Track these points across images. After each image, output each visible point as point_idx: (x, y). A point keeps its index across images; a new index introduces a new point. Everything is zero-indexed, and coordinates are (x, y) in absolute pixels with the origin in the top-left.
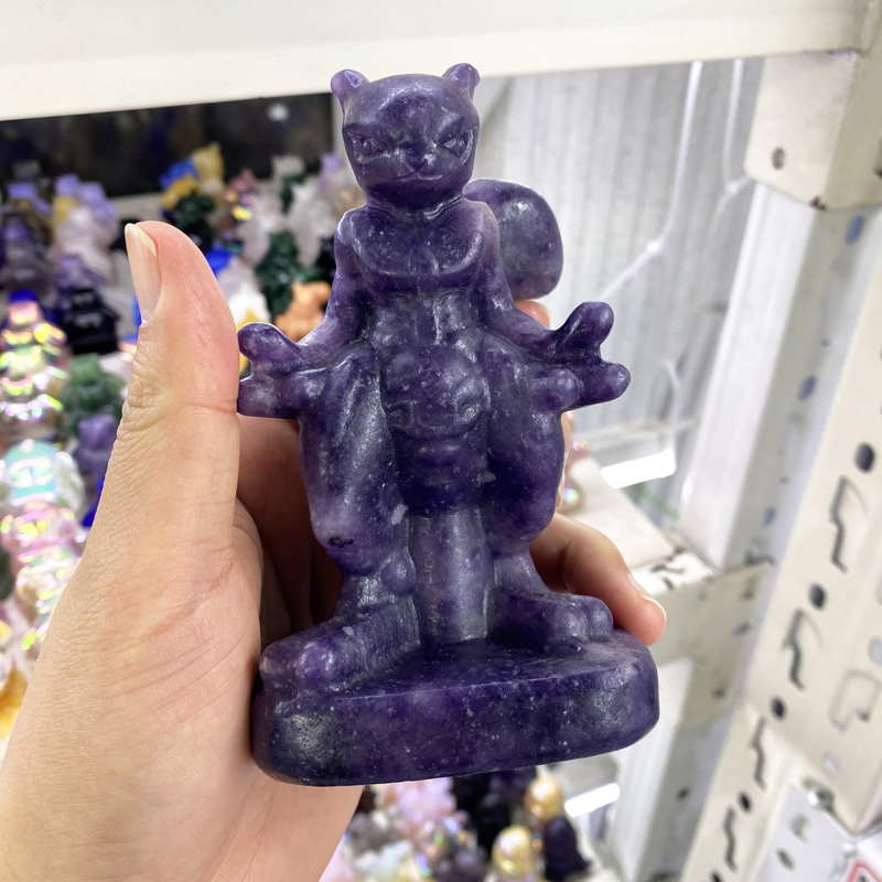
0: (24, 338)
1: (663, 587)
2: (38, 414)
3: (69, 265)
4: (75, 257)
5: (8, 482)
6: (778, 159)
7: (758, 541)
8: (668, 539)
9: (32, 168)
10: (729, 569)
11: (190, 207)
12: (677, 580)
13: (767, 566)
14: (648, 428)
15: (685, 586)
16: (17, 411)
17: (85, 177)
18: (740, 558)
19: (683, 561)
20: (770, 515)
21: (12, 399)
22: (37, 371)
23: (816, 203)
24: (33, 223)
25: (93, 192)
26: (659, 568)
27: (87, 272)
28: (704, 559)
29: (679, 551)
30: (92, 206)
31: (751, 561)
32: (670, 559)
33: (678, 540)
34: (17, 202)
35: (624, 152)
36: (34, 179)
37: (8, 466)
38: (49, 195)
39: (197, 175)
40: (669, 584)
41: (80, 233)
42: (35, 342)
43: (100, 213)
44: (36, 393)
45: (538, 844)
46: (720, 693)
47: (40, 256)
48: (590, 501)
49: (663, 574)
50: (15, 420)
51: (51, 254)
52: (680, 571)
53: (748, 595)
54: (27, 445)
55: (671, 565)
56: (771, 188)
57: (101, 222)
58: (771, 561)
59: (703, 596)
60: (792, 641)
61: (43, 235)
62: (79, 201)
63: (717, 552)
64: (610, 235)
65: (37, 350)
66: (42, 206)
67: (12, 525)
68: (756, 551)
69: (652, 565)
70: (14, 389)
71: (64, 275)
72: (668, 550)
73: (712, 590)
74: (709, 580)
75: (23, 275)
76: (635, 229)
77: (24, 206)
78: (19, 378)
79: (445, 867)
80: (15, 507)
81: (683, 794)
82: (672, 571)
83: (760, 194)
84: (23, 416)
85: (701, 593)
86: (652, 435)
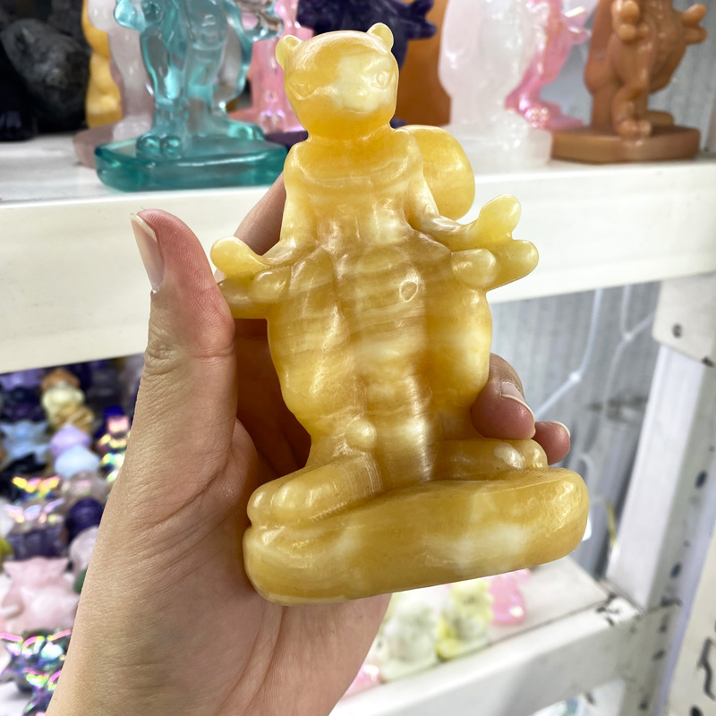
1: (606, 624)
6: (677, 331)
7: (671, 589)
8: (603, 588)
10: (651, 609)
12: (615, 618)
13: (676, 607)
15: (620, 622)
18: (658, 601)
19: (617, 604)
20: (676, 571)
23: (707, 362)
26: (601, 610)
28: (632, 603)
29: (612, 597)
31: (666, 603)
32: (607, 603)
33: (610, 588)
40: (611, 622)
46: (644, 705)
49: (604, 614)
52: (617, 612)
53: (663, 629)
55: (609, 607)
56: (672, 349)
58: (679, 602)
59: (633, 630)
60: (704, 662)
63: (642, 597)
68: (668, 596)
69: (596, 607)
72: (603, 596)
73: (640, 626)
74: (637, 618)
82: (611, 612)
83: (663, 354)
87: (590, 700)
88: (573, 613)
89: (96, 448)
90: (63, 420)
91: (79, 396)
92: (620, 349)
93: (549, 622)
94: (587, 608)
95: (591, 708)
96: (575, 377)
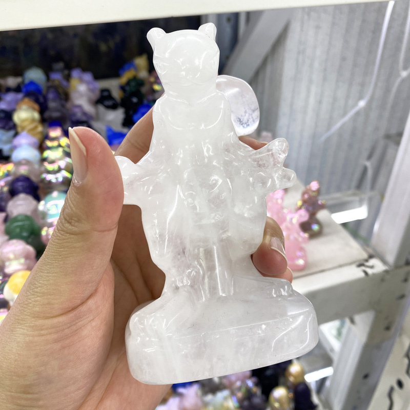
0: (55, 144)
1: (362, 275)
2: (60, 179)
3: (77, 110)
4: (80, 107)
5: (45, 210)
8: (365, 250)
9: (61, 65)
10: (397, 266)
11: (133, 84)
12: (370, 271)
14: (354, 195)
15: (374, 274)
16: (51, 177)
17: (85, 70)
18: (403, 262)
19: (373, 262)
21: (49, 172)
22: (60, 159)
24: (60, 91)
25: (88, 77)
26: (361, 265)
27: (85, 114)
28: (384, 261)
29: (371, 257)
30: (88, 83)
31: (408, 263)
32: (367, 261)
33: (371, 251)
34: (54, 81)
35: (344, 59)
36: (61, 71)
37: (46, 203)
38: (68, 78)
39: (137, 69)
40: (366, 273)
41: (81, 95)
42: (60, 146)
43: (91, 86)
44: (60, 170)
45: (291, 395)
46: (388, 328)
47: (63, 106)
48: (326, 230)
49: (363, 268)
50: (50, 182)
51: (68, 105)
52: (372, 267)
53: (406, 280)
54: (55, 194)
55: (367, 264)
57: (92, 90)
59: (383, 280)
61: (65, 96)
62: (81, 80)
63: (391, 258)
64: (335, 99)
65: (61, 150)
66: (64, 83)
67: (47, 231)
69: (358, 263)
70: (50, 167)
71: (74, 114)
72: (365, 256)
73: (388, 277)
74: (386, 272)
75: (56, 115)
76: (348, 97)
77: (56, 83)
78: (52, 162)
79: (246, 403)
80: (49, 223)
81: (366, 376)
82: (367, 267)
84: (54, 181)
85: (382, 278)
86: (357, 198)
87: (352, 321)
88: (341, 266)
89: (42, 148)
90: (23, 129)
91: (36, 115)
92: (398, 81)
93: (322, 271)
94: (351, 264)
95: (353, 327)
96: (362, 104)
